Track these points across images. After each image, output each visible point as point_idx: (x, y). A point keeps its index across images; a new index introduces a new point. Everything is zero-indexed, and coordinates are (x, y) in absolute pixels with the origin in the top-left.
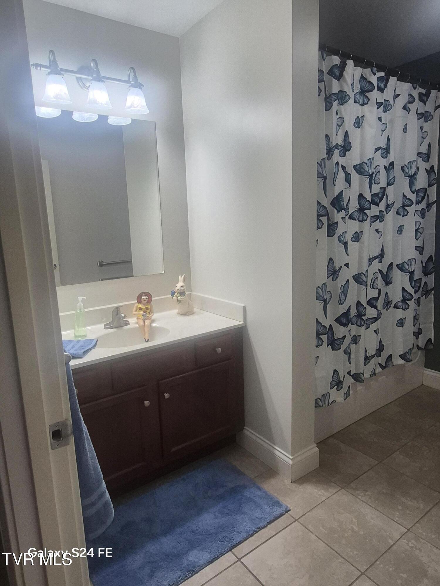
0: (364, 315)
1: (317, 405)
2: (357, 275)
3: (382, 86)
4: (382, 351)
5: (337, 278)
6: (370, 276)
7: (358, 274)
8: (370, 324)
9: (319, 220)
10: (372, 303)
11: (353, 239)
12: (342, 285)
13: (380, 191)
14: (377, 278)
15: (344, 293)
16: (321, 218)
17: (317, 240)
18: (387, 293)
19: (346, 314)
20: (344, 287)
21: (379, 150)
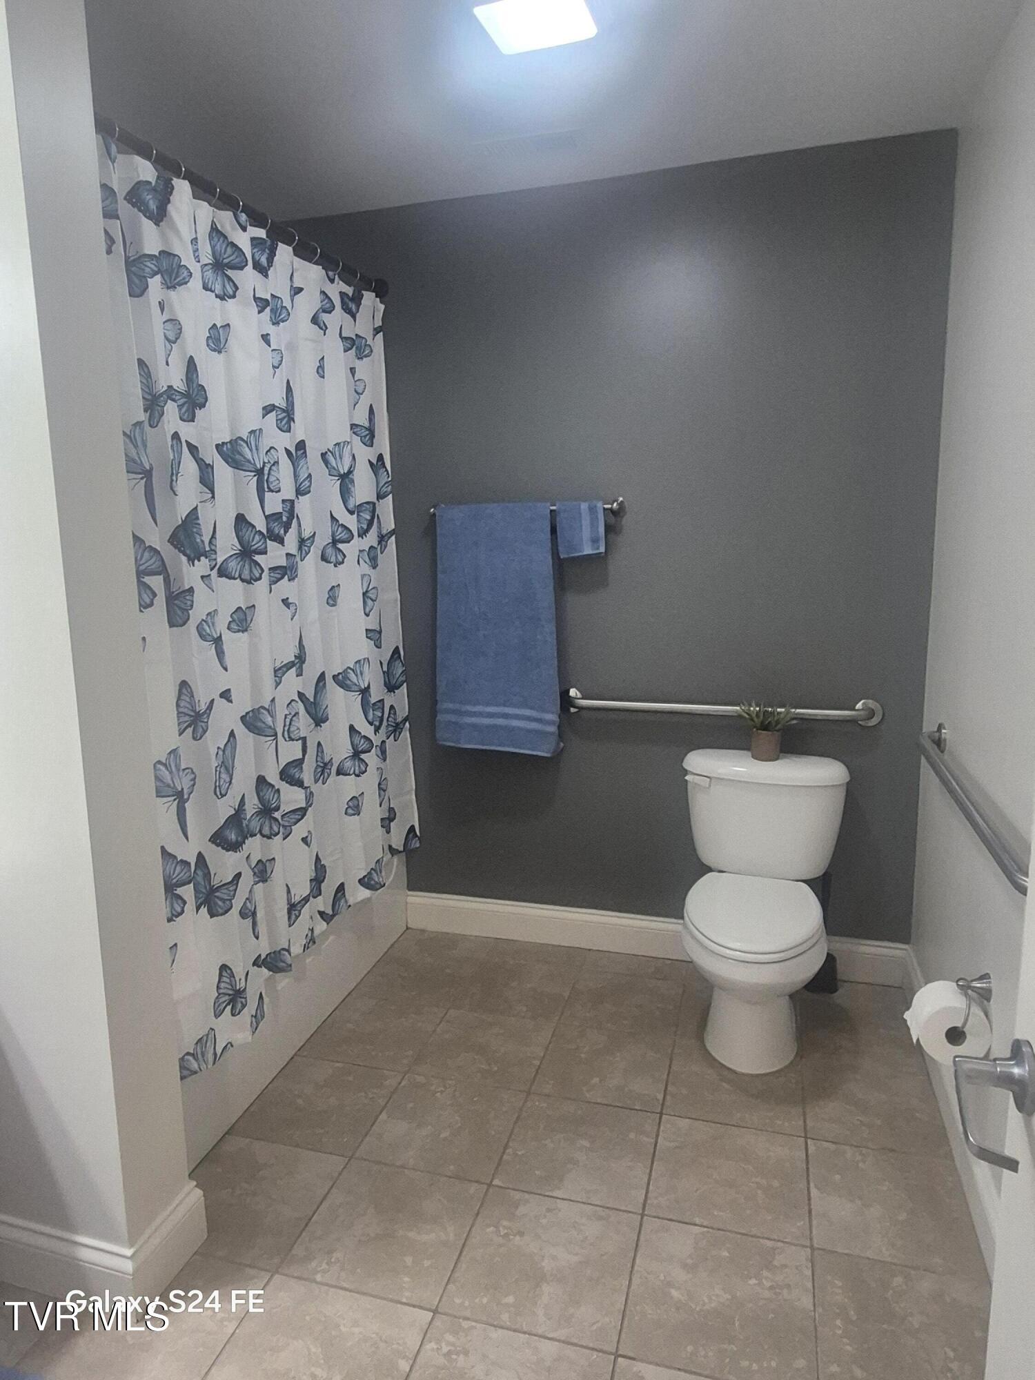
0: (277, 809)
1: (186, 1073)
2: (251, 714)
3: (264, 260)
4: (323, 881)
5: (205, 731)
6: (281, 712)
7: (252, 711)
8: (290, 826)
9: (142, 586)
10: (290, 774)
11: (234, 626)
12: (219, 748)
13: (283, 507)
14: (297, 713)
15: (226, 767)
16: (147, 579)
17: (144, 639)
18: (319, 744)
19: (236, 819)
20: (224, 751)
21: (271, 411)
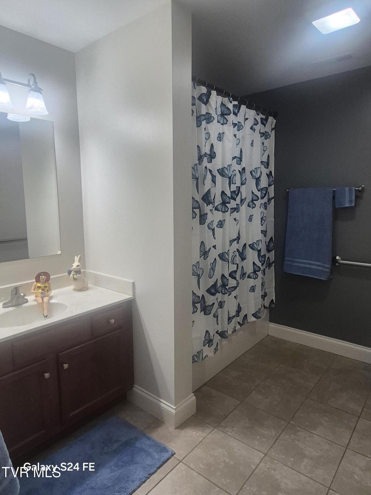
0: (227, 285)
1: (194, 361)
2: (221, 254)
3: (236, 111)
4: (240, 312)
5: (207, 257)
6: (231, 254)
7: (222, 253)
8: (231, 292)
9: (193, 212)
10: (232, 275)
11: (218, 226)
12: (211, 263)
13: (236, 189)
14: (236, 256)
15: (213, 269)
16: (195, 210)
17: (192, 228)
18: (242, 267)
19: (215, 286)
20: (212, 264)
21: (235, 158)
